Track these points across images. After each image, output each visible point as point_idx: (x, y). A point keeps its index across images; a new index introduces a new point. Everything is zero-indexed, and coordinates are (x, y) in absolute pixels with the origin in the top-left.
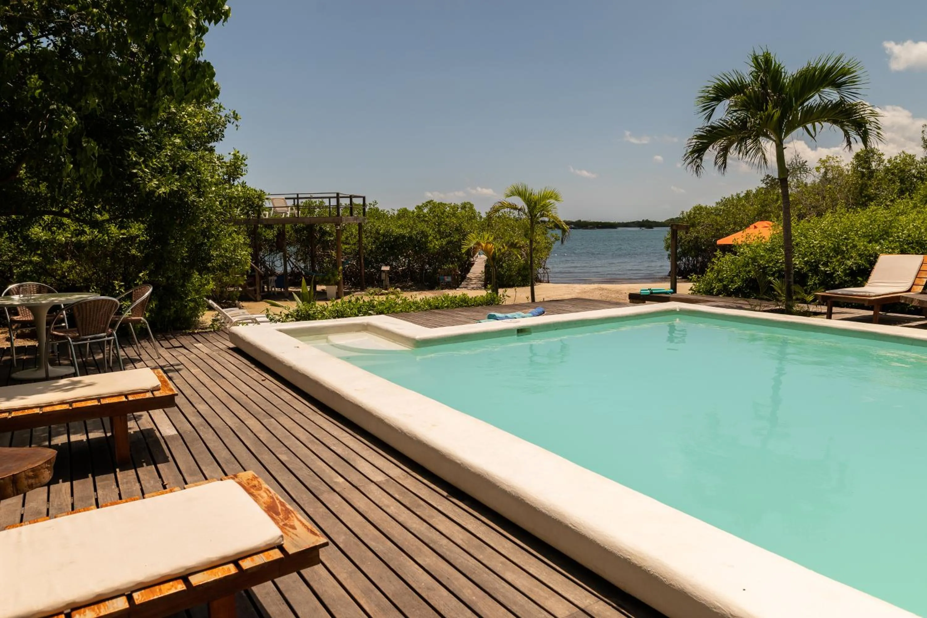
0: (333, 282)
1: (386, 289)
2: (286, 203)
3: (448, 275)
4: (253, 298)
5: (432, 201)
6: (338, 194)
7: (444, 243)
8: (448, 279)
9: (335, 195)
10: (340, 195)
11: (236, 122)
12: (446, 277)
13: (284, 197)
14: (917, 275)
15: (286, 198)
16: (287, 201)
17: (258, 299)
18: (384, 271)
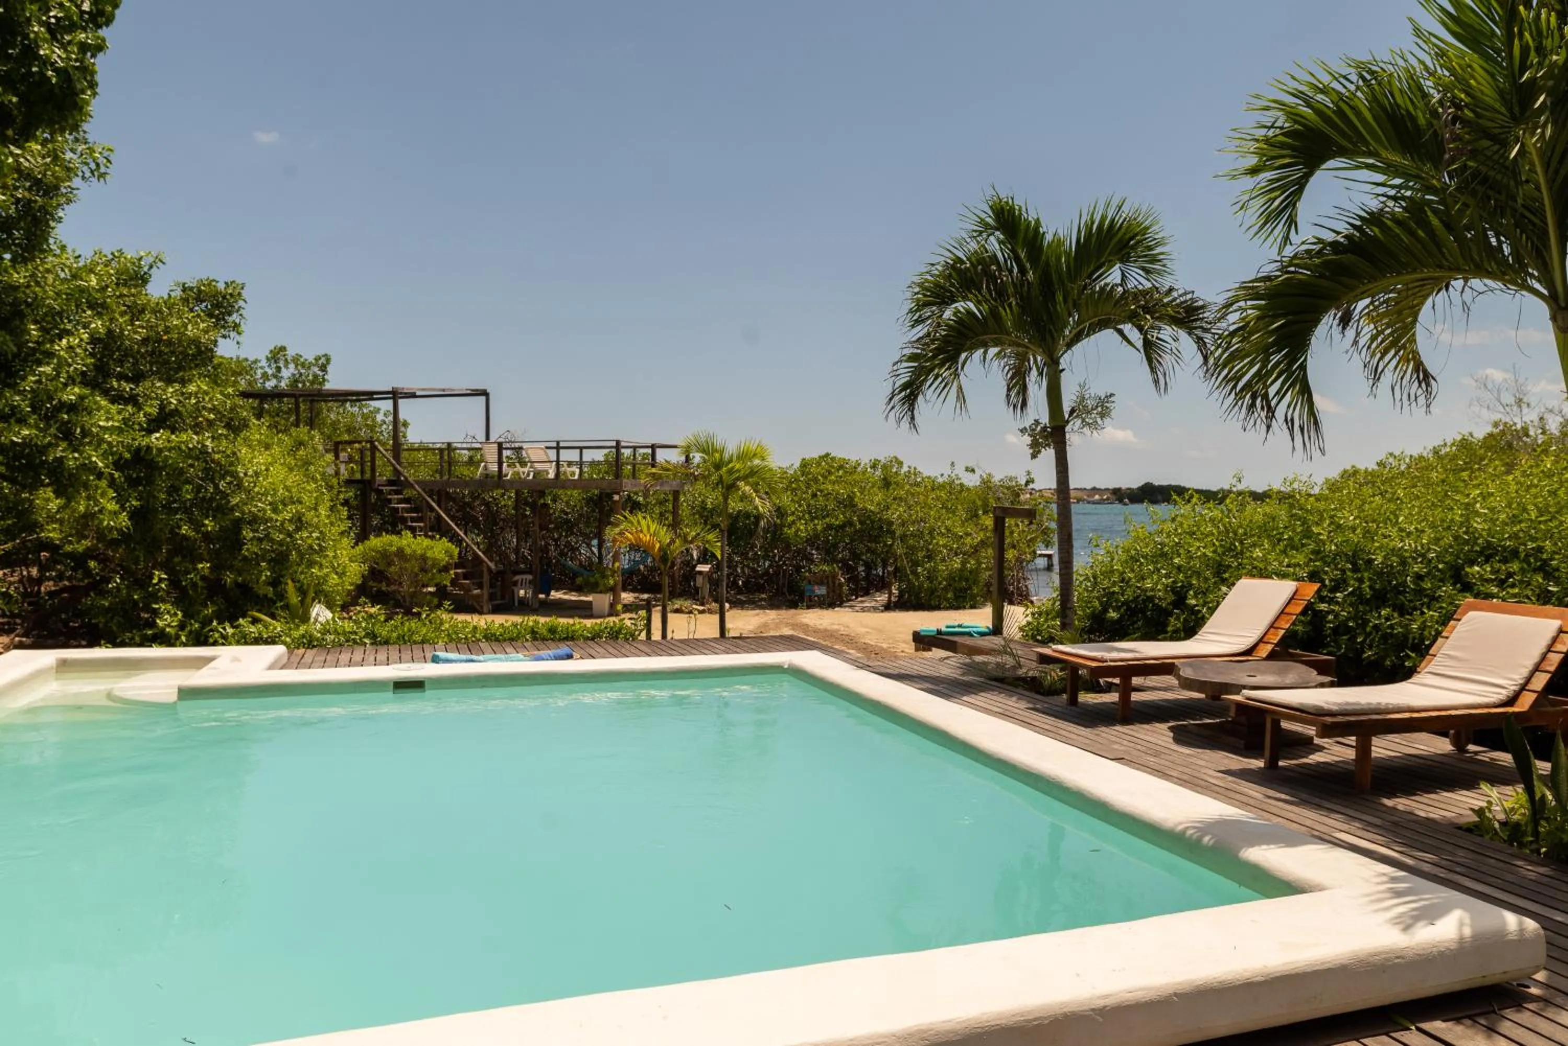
0: (601, 588)
1: (702, 604)
2: (547, 455)
3: (821, 583)
4: (478, 607)
5: (827, 455)
6: (618, 442)
7: (819, 528)
8: (821, 591)
9: (614, 444)
10: (623, 444)
11: (238, 338)
12: (816, 587)
13: (543, 445)
14: (1274, 623)
15: (547, 448)
16: (548, 451)
17: (485, 610)
18: (700, 573)
